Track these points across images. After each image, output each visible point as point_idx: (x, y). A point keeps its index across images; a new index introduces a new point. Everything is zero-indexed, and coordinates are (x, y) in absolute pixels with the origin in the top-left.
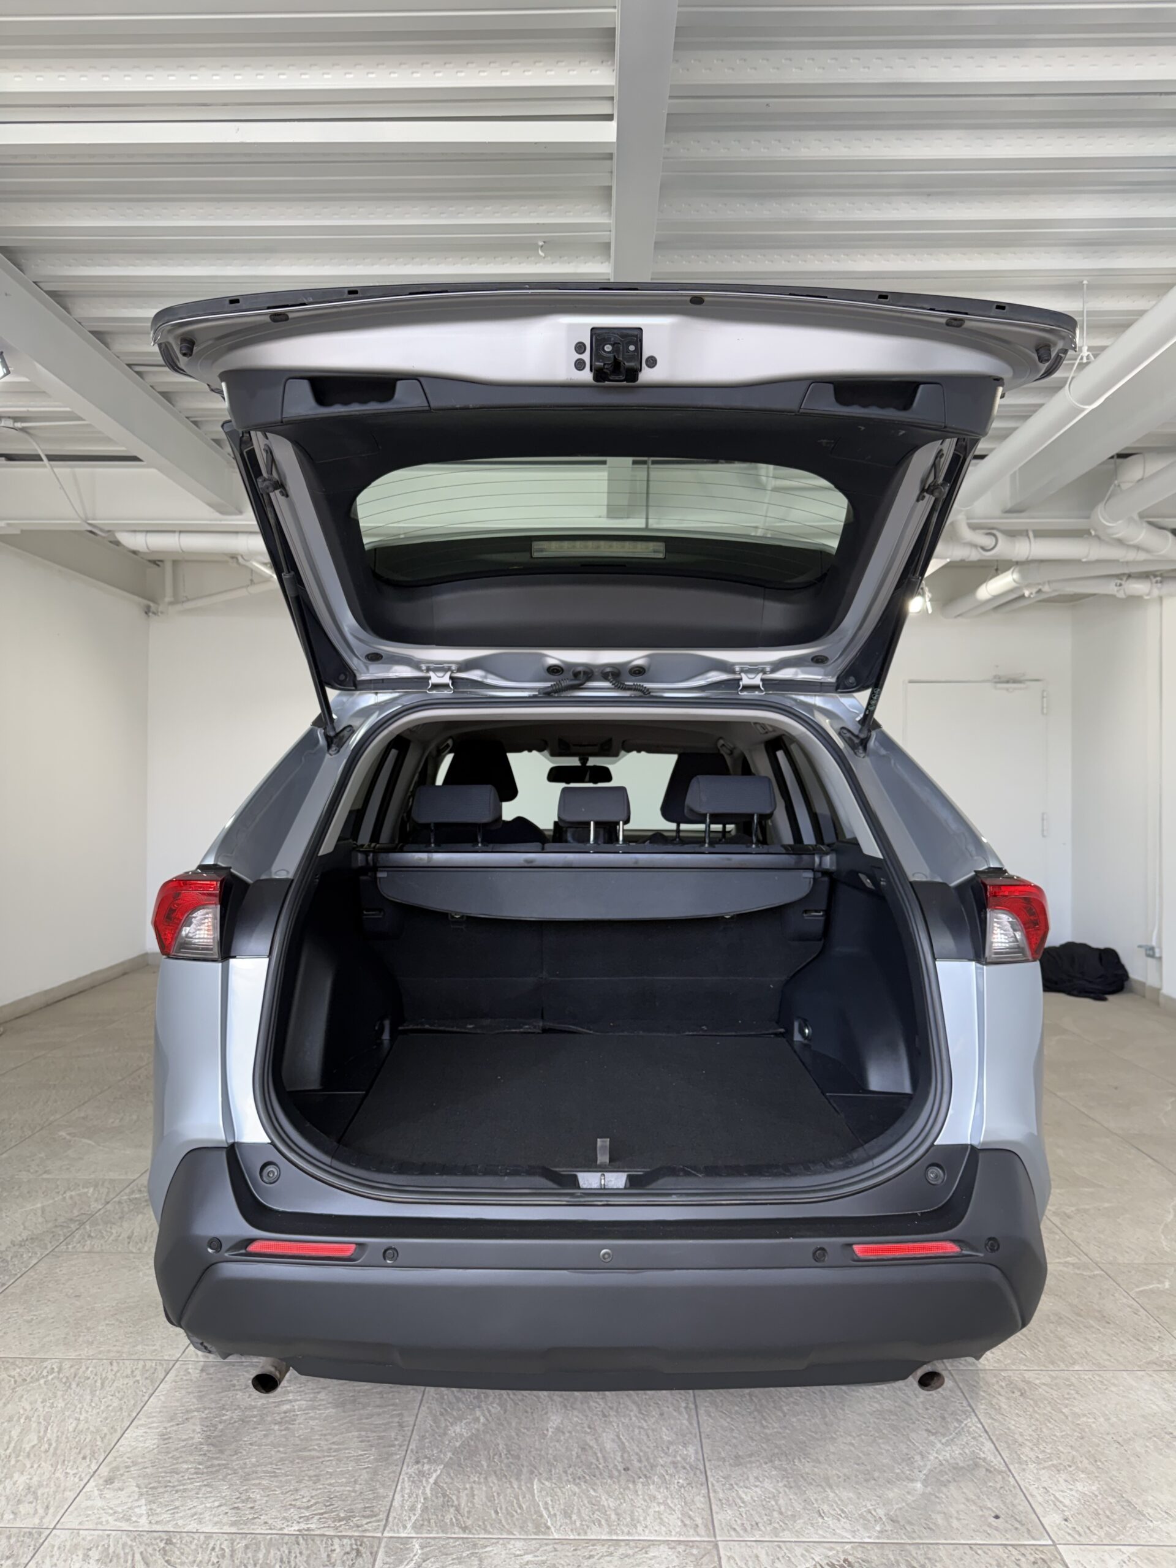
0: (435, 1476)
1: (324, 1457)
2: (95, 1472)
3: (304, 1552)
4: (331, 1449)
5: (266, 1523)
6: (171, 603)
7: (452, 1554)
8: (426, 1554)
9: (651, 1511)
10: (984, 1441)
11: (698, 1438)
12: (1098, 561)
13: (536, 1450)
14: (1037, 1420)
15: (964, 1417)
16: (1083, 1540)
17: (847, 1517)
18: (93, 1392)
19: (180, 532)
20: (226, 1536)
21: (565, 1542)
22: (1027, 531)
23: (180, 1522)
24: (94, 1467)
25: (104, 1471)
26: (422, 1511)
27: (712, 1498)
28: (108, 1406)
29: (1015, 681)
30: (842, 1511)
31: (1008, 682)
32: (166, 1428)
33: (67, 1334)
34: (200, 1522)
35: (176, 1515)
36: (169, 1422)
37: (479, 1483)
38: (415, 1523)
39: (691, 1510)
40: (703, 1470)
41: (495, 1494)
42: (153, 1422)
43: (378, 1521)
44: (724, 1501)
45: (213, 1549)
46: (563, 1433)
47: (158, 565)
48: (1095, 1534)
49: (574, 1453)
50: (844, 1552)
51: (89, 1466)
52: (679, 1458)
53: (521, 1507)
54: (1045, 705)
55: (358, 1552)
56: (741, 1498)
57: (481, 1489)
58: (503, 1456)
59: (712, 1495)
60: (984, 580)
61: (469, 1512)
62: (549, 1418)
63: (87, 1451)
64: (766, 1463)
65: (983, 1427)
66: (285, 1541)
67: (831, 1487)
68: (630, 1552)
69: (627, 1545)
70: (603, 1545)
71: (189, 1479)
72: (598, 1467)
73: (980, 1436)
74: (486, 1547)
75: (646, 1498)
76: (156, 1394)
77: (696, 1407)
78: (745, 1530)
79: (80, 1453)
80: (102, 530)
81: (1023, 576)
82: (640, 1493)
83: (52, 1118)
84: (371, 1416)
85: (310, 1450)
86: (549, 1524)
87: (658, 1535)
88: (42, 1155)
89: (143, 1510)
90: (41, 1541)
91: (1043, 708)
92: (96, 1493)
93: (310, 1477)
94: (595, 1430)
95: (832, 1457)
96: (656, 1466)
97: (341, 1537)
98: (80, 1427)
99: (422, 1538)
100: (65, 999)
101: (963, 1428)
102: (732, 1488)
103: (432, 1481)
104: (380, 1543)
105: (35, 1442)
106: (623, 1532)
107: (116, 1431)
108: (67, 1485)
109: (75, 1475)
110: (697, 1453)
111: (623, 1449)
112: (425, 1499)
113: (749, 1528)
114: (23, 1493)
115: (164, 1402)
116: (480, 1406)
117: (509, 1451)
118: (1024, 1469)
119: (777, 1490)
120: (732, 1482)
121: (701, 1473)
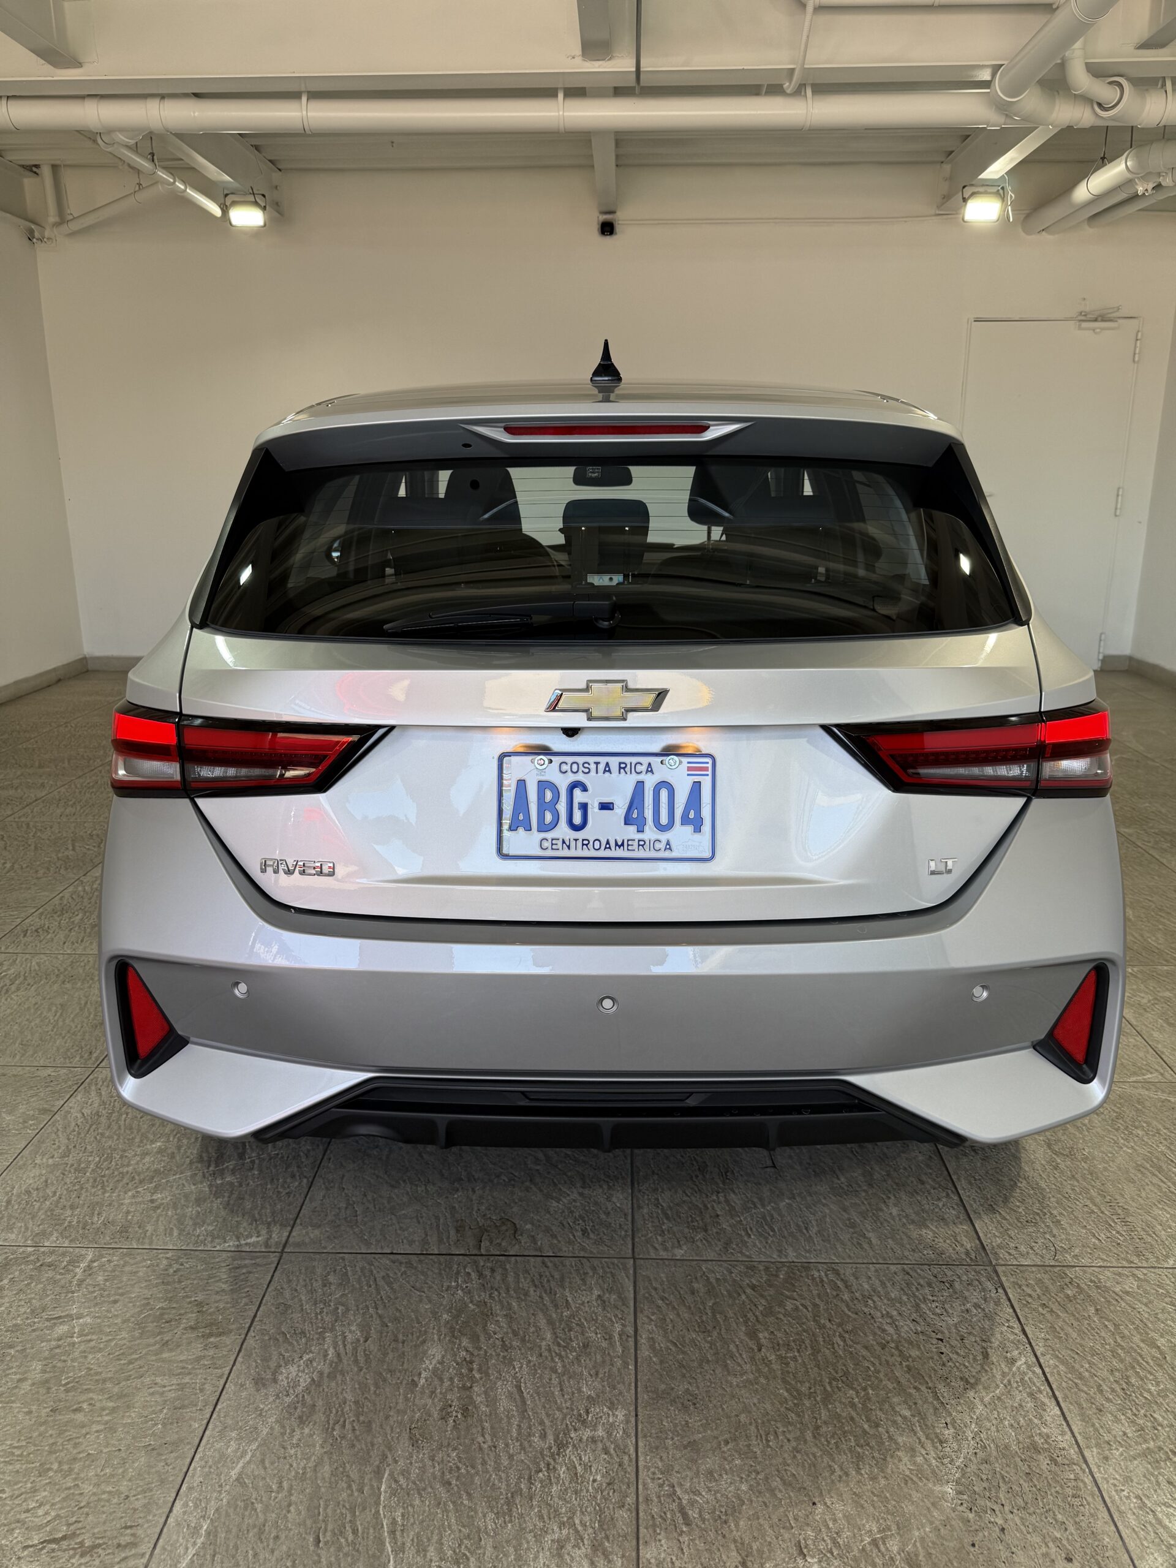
0: (241, 1464)
1: (92, 1423)
9: (548, 1538)
10: (1046, 1401)
11: (633, 1391)
13: (398, 1412)
14: (1122, 1361)
15: (1016, 1353)
17: (841, 1557)
22: (1164, 78)
26: (208, 1533)
27: (641, 1514)
29: (1102, 318)
31: (1096, 320)
39: (607, 1537)
40: (633, 1456)
41: (322, 1502)
44: (659, 1520)
46: (441, 1380)
47: (35, 173)
52: (600, 1432)
53: (355, 1531)
54: (1138, 351)
58: (348, 1426)
59: (642, 1507)
61: (277, 1537)
62: (425, 1353)
64: (727, 1443)
65: (1044, 1373)
67: (820, 1494)
72: (481, 1449)
73: (1041, 1392)
75: (545, 1512)
77: (636, 1331)
81: (1140, 164)
82: (535, 1501)
84: (176, 1346)
91: (1135, 354)
93: (61, 1464)
94: (487, 1375)
95: (823, 1430)
96: (566, 1446)
101: (1014, 1375)
102: (672, 1493)
103: (234, 1473)
110: (628, 1422)
111: (523, 1412)
112: (216, 1511)
116: (332, 1330)
117: (357, 1415)
118: (1106, 1458)
119: (739, 1498)
120: (675, 1481)
121: (630, 1460)
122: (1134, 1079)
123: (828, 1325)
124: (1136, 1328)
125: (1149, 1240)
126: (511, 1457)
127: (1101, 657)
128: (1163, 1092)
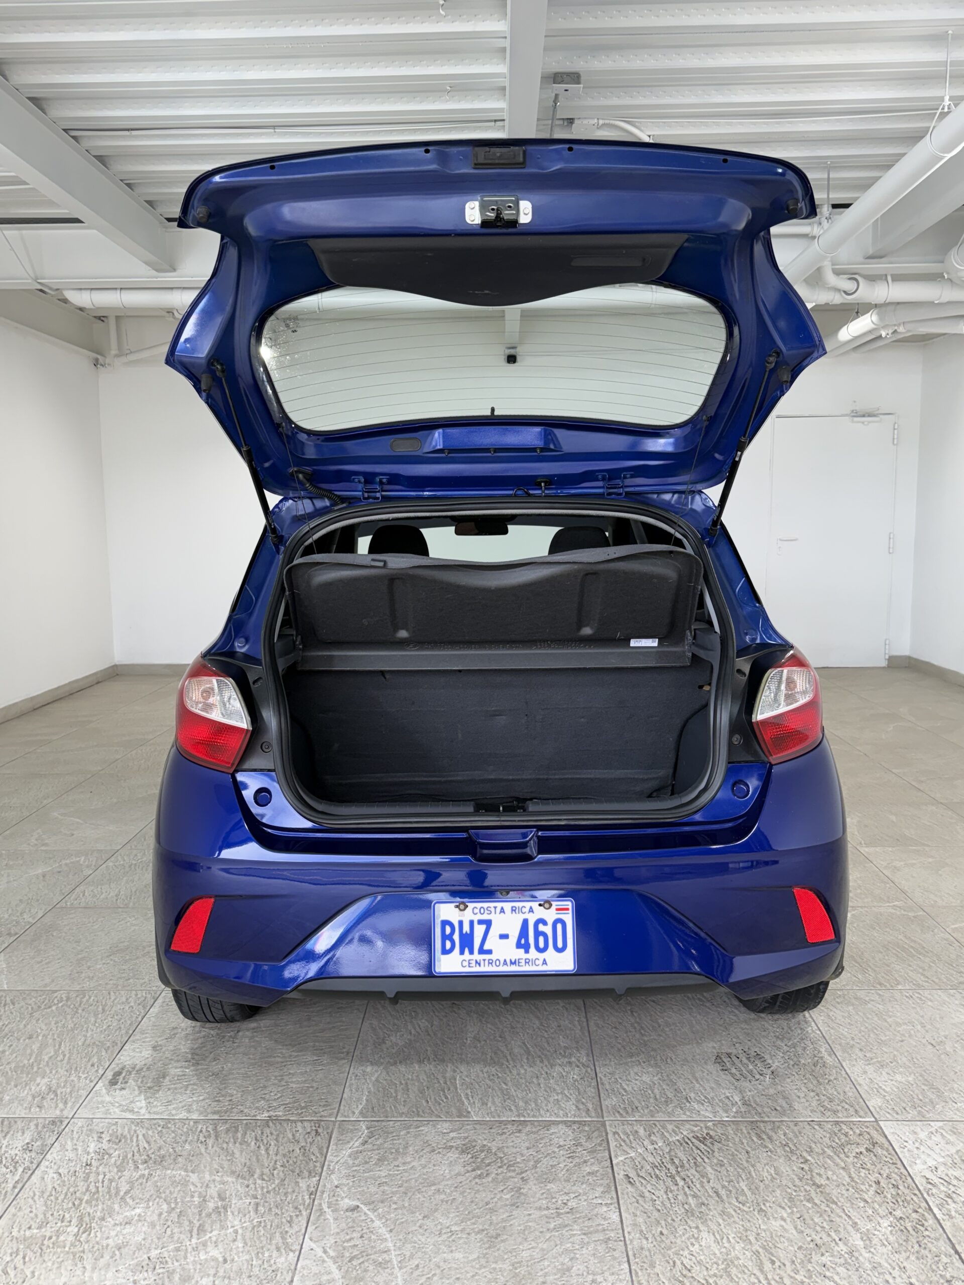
0: (376, 1075)
1: (287, 1061)
2: (102, 1075)
3: (274, 1132)
4: (291, 1056)
5: (242, 1111)
6: (117, 356)
7: (392, 1133)
8: (371, 1132)
9: (551, 1099)
10: (822, 1044)
11: (589, 1044)
12: (949, 303)
13: (458, 1054)
14: (866, 1028)
15: (806, 1026)
16: (899, 1117)
17: (709, 1103)
18: (96, 1015)
19: (121, 289)
20: (210, 1121)
21: (482, 1123)
22: (886, 275)
23: (174, 1112)
24: (101, 1072)
25: (109, 1075)
26: (367, 1100)
27: (600, 1089)
28: (109, 1026)
29: (869, 416)
30: (706, 1097)
31: (864, 416)
32: (157, 1042)
33: (72, 971)
34: (189, 1111)
35: (169, 1107)
36: (160, 1037)
37: (412, 1080)
38: (362, 1110)
39: (583, 1098)
40: (593, 1068)
41: (425, 1088)
42: (146, 1037)
43: (331, 1109)
44: (610, 1091)
45: (201, 1131)
46: (480, 1041)
47: (103, 321)
48: (909, 1113)
49: (488, 1057)
50: (706, 1127)
51: (97, 1071)
52: (573, 1059)
53: (446, 1098)
54: (896, 437)
55: (317, 1131)
56: (624, 1089)
57: (414, 1084)
58: (431, 1060)
59: (600, 1086)
60: (846, 322)
61: (405, 1101)
62: (467, 1030)
63: (95, 1060)
64: (644, 1062)
65: (822, 1033)
66: (258, 1124)
67: (697, 1080)
68: (534, 1130)
69: (532, 1124)
70: (513, 1125)
71: (178, 1079)
72: (508, 1067)
73: (819, 1040)
74: (419, 1127)
75: (548, 1090)
76: (147, 1016)
77: (587, 1020)
78: (627, 1113)
79: (89, 1060)
80: (51, 289)
81: (881, 318)
82: (542, 1086)
83: (45, 802)
84: (323, 1031)
85: (275, 1057)
86: (470, 1110)
87: (557, 1117)
88: (39, 831)
89: (143, 1103)
90: (63, 1127)
91: (894, 439)
92: (104, 1091)
93: (276, 1077)
94: (505, 1038)
95: (698, 1057)
96: (555, 1065)
97: (301, 1121)
98: (87, 1042)
99: (368, 1121)
100: (48, 704)
101: (805, 1035)
102: (616, 1082)
103: (373, 1079)
104: (335, 1125)
105: (52, 1053)
106: (529, 1115)
107: (117, 1044)
108: (80, 1085)
109: (86, 1078)
110: (588, 1055)
111: (528, 1053)
112: (368, 1092)
113: (630, 1110)
114: (46, 1093)
115: (154, 1022)
116: (411, 1022)
117: (436, 1056)
118: (854, 1065)
119: (653, 1082)
120: (617, 1077)
121: (592, 1070)
122: (888, 904)
123: (698, 1016)
124: (877, 1014)
125: (888, 978)
126: (526, 1070)
127: (887, 657)
128: (905, 911)
